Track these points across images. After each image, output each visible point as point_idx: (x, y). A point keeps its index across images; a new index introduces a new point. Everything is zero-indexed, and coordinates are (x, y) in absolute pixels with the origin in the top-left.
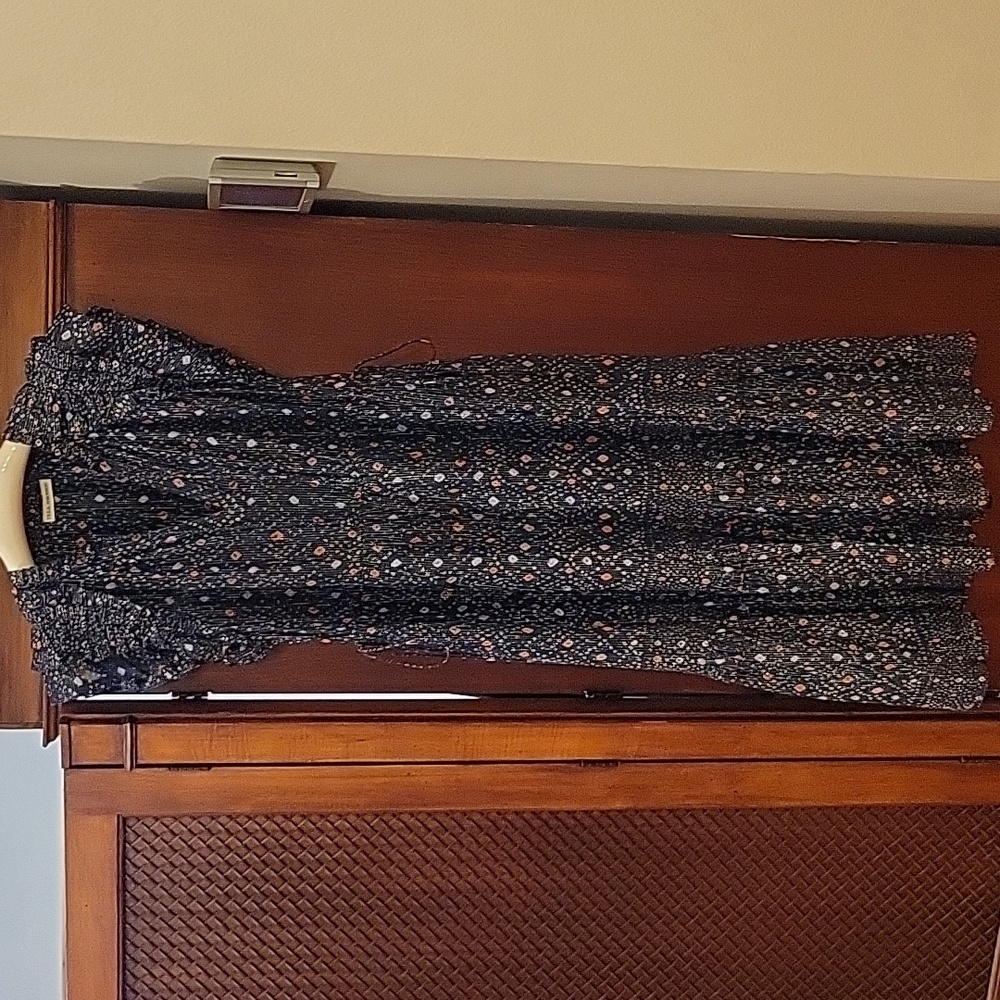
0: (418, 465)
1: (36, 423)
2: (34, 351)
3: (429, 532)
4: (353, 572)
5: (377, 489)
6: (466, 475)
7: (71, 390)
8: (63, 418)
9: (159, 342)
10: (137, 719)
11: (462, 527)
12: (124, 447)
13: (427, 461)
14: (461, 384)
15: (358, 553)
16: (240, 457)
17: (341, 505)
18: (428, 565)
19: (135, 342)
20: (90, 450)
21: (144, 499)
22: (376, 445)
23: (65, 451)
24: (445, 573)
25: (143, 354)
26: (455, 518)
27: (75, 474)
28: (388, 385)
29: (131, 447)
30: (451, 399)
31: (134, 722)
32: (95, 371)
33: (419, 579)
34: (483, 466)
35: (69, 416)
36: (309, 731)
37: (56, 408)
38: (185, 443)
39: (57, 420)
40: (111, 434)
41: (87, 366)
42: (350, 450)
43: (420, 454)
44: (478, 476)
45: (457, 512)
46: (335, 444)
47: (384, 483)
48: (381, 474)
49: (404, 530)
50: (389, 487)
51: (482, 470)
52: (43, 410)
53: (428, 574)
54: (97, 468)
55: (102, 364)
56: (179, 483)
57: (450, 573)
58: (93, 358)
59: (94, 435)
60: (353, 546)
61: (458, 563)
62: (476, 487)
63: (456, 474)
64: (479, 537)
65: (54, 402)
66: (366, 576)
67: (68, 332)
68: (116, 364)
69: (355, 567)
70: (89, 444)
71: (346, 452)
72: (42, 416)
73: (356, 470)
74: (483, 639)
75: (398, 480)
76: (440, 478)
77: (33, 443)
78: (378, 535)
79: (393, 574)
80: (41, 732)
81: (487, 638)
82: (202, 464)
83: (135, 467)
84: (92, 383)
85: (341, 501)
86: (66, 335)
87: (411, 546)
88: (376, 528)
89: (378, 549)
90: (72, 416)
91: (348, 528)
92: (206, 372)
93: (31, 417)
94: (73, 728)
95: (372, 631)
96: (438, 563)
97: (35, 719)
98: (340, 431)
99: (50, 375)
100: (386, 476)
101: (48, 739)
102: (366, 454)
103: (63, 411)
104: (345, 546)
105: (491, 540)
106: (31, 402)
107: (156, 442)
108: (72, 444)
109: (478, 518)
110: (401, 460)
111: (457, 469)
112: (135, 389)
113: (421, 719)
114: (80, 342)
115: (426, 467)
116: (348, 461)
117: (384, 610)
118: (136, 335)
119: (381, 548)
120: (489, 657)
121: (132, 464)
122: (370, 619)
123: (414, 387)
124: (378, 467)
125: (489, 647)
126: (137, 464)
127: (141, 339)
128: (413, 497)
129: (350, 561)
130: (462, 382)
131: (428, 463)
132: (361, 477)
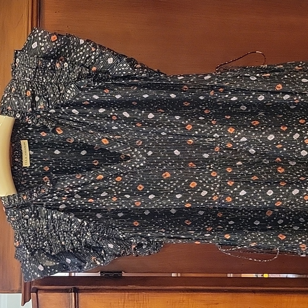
0: (256, 129)
1: (16, 103)
2: (16, 57)
3: (263, 173)
4: (215, 198)
5: (229, 145)
6: (288, 135)
7: (38, 82)
8: (33, 101)
9: (93, 49)
10: (79, 289)
11: (283, 170)
12: (71, 119)
13: (262, 127)
14: (286, 77)
15: (218, 186)
16: (143, 125)
17: (206, 156)
18: (264, 194)
19: (78, 50)
20: (50, 120)
21: (84, 153)
22: (229, 117)
23: (34, 121)
24: (274, 199)
25: (83, 58)
26: (278, 164)
27: (42, 137)
28: (238, 78)
29: (75, 118)
30: (280, 86)
31: (76, 291)
32: (53, 69)
33: (257, 203)
34: (299, 130)
35: (37, 99)
36: (185, 298)
37: (29, 93)
38: (109, 116)
39: (29, 101)
40: (63, 110)
41: (48, 66)
42: (213, 120)
43: (257, 123)
44: (296, 136)
45: (280, 160)
46: (203, 117)
47: (234, 141)
48: (233, 135)
49: (247, 171)
50: (237, 144)
51: (298, 132)
52: (21, 95)
53: (263, 200)
54: (54, 131)
55: (58, 65)
56: (105, 141)
57: (278, 199)
58: (52, 60)
59: (53, 111)
60: (215, 182)
61: (283, 193)
62: (294, 143)
63: (282, 135)
64: (295, 176)
65: (28, 89)
66: (223, 201)
67: (36, 43)
68: (66, 65)
69: (216, 194)
70: (50, 117)
71: (211, 121)
72: (20, 98)
73: (216, 132)
74: (301, 243)
75: (244, 139)
76: (271, 137)
77: (15, 116)
78: (230, 174)
79: (241, 200)
80: (20, 295)
81: (303, 243)
82: (120, 129)
83: (78, 131)
84: (52, 77)
85: (207, 153)
86: (35, 45)
87: (252, 182)
88: (229, 170)
89: (230, 183)
90: (39, 98)
91: (211, 170)
92: (123, 69)
93: (14, 99)
94: (39, 295)
95: (228, 236)
96: (270, 193)
97: (17, 287)
98: (205, 110)
99: (25, 72)
100: (236, 136)
101: (25, 301)
102: (222, 123)
103: (33, 96)
104: (209, 182)
105: (302, 178)
106: (13, 90)
107: (91, 115)
108: (39, 116)
109: (293, 165)
110: (245, 126)
111: (282, 131)
112: (78, 81)
113: (254, 292)
114: (43, 49)
115: (263, 131)
116: (212, 126)
117: (231, 222)
118: (79, 46)
119: (233, 182)
120: (302, 254)
121: (75, 129)
122: (224, 228)
123: (256, 78)
124: (231, 130)
125: (304, 248)
126: (79, 129)
127: (82, 48)
128: (252, 151)
129: (213, 191)
130: (287, 75)
131: (263, 128)
132: (220, 137)
